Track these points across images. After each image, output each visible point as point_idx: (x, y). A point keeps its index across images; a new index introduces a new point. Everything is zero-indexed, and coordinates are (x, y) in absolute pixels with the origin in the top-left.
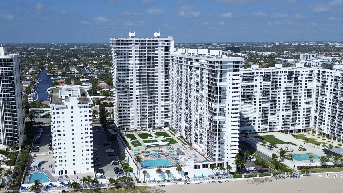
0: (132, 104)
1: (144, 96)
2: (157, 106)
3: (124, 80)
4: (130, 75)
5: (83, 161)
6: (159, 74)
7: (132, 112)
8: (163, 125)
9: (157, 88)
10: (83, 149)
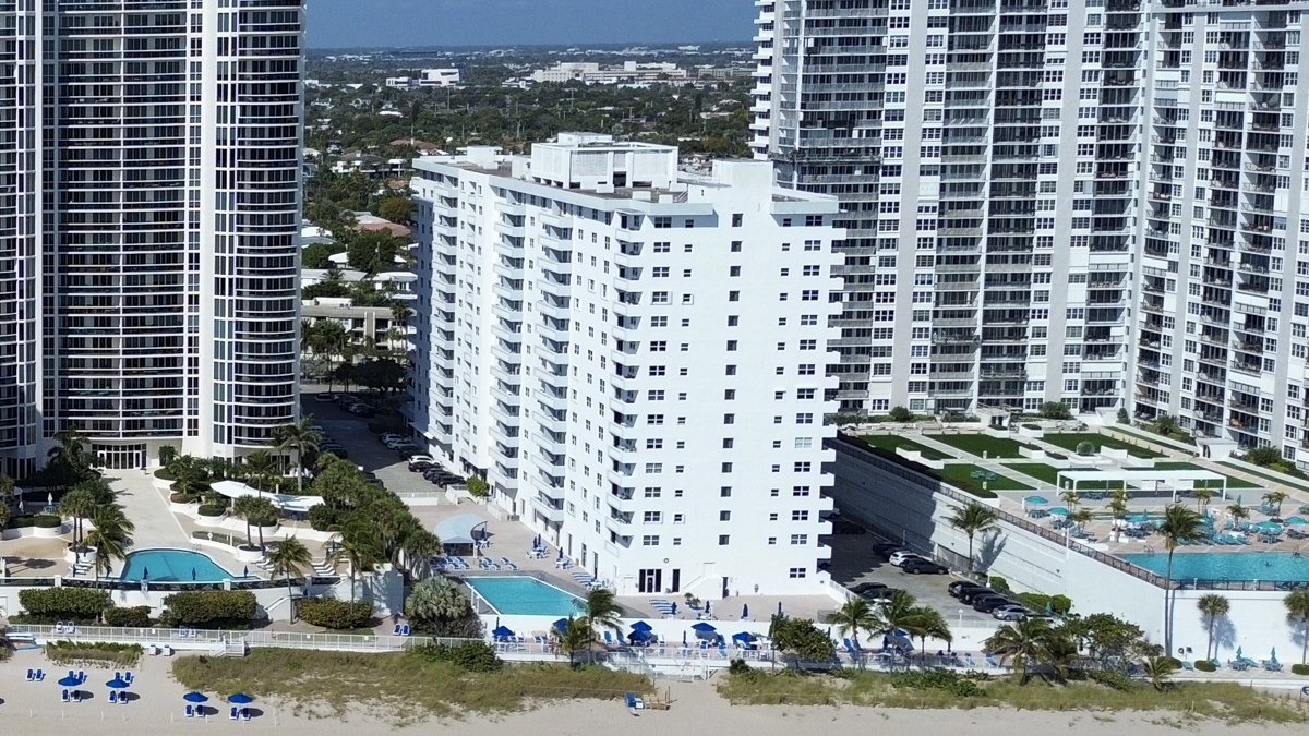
0: (887, 259)
1: (968, 214)
2: (1041, 277)
3: (850, 120)
4: (889, 88)
5: (773, 529)
6: (1071, 84)
7: (887, 307)
8: (1076, 394)
9: (1051, 168)
10: (777, 456)
